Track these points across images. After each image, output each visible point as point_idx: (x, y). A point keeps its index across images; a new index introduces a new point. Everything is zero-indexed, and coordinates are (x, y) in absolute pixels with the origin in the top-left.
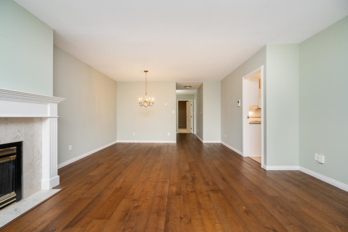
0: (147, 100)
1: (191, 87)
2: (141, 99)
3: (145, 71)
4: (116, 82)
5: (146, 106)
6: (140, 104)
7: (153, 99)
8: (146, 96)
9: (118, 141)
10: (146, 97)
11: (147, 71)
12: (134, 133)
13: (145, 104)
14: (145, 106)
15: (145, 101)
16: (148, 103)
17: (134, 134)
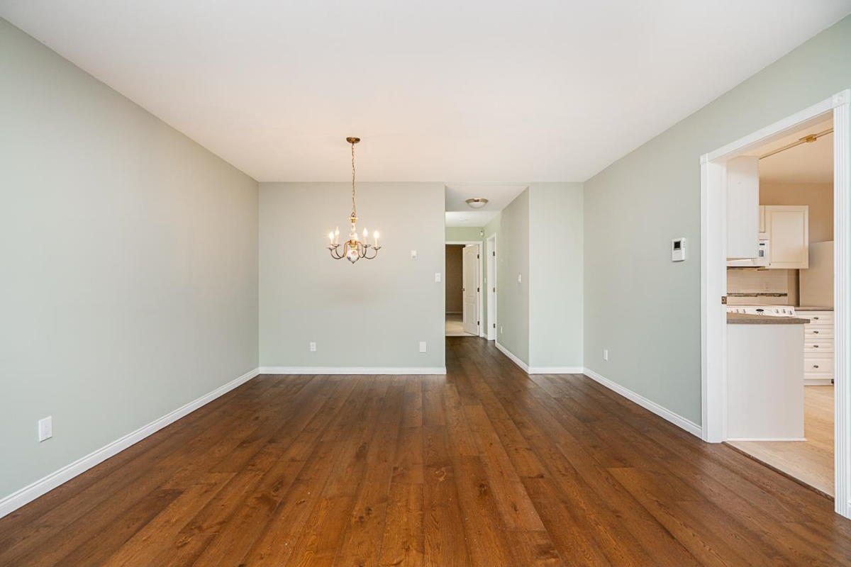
0: (355, 238)
1: (486, 201)
2: (337, 232)
3: (349, 140)
4: (258, 182)
5: (354, 257)
6: (334, 251)
7: (376, 235)
8: (353, 224)
9: (263, 370)
10: (354, 229)
11: (358, 140)
12: (314, 343)
13: (349, 253)
14: (349, 259)
15: (350, 242)
16: (360, 247)
17: (313, 347)
